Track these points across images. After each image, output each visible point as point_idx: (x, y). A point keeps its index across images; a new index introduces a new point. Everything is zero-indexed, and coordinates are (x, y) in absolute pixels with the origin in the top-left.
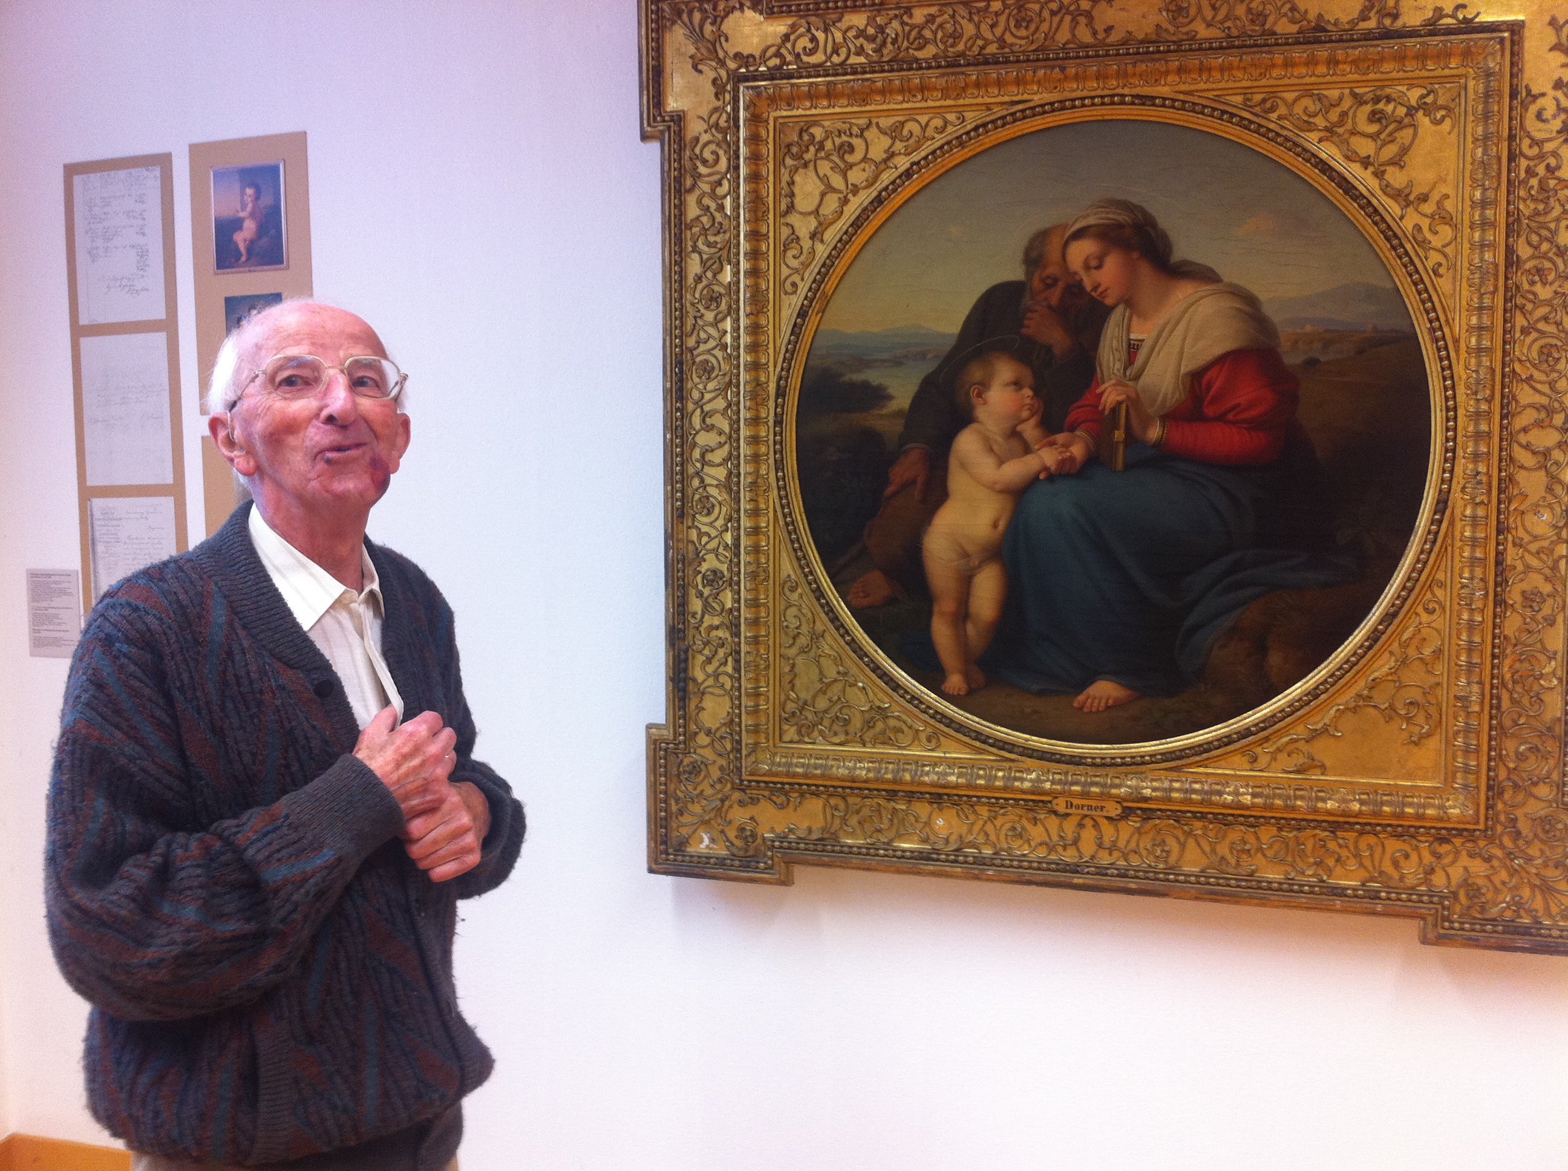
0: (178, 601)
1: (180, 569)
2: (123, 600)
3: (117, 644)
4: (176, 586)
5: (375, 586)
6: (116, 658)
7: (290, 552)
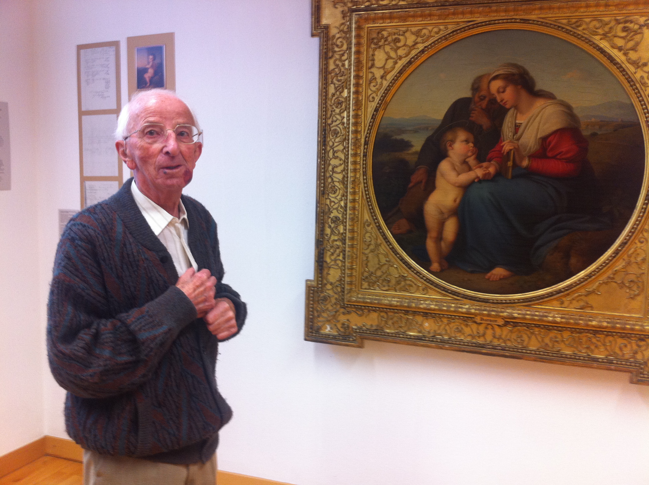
0: (102, 223)
1: (103, 208)
2: (79, 222)
3: (76, 241)
4: (101, 216)
5: (185, 216)
6: (76, 247)
7: (149, 202)
